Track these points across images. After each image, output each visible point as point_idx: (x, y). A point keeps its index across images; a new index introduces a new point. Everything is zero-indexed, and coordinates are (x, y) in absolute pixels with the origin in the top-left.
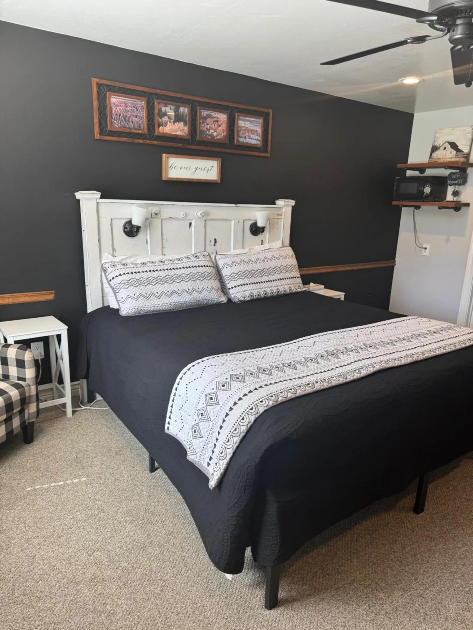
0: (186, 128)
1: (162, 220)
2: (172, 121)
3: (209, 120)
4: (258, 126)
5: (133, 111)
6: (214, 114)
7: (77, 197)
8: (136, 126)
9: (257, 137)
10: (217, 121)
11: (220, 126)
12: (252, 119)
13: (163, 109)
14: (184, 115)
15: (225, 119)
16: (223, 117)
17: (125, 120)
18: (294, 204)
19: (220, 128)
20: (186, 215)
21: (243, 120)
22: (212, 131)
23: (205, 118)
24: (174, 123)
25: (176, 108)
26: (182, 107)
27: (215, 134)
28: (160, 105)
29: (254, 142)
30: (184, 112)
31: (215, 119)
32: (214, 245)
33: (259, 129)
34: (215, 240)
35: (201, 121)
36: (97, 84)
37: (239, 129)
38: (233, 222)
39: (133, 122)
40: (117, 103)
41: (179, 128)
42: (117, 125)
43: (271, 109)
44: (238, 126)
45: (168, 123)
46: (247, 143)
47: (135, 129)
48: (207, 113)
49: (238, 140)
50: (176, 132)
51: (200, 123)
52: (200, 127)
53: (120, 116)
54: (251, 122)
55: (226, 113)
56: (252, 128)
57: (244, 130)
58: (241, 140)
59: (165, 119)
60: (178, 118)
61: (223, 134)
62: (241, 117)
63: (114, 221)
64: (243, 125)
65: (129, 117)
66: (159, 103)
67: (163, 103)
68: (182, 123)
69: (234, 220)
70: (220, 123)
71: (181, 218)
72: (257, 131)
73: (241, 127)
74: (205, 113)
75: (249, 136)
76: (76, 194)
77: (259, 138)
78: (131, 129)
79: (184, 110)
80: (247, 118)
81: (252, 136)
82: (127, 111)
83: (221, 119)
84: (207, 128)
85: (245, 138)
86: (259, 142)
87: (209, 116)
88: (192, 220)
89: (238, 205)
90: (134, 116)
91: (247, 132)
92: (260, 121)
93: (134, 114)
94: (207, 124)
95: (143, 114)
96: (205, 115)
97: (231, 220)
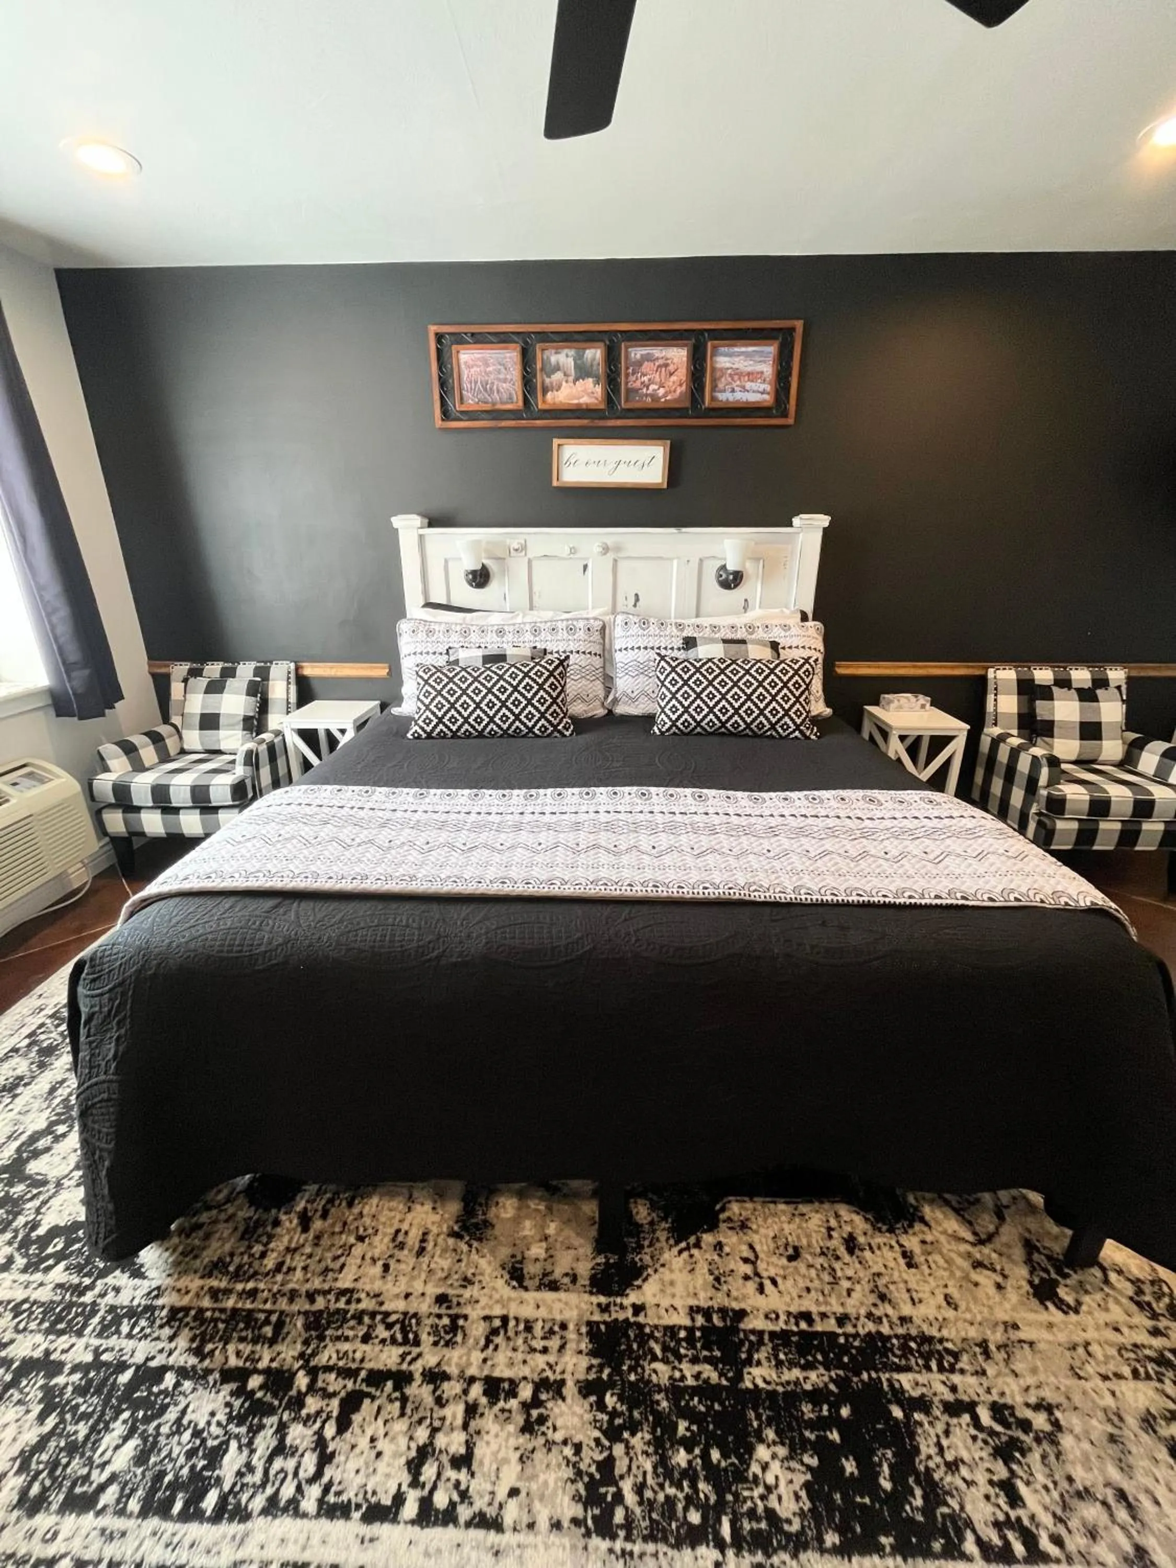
0: (599, 390)
1: (530, 562)
2: (571, 379)
3: (647, 367)
4: (764, 362)
5: (499, 372)
6: (658, 352)
7: (395, 526)
8: (505, 396)
9: (763, 387)
10: (666, 365)
11: (671, 374)
12: (751, 349)
13: (553, 359)
14: (595, 363)
15: (685, 359)
16: (678, 355)
17: (486, 390)
18: (826, 524)
19: (674, 378)
20: (573, 551)
21: (726, 355)
22: (653, 387)
23: (639, 364)
24: (576, 380)
25: (577, 353)
26: (589, 348)
27: (661, 392)
28: (547, 353)
29: (753, 398)
30: (594, 359)
31: (661, 362)
32: (635, 606)
33: (768, 369)
34: (637, 595)
35: (630, 371)
36: (437, 334)
37: (718, 374)
38: (675, 562)
39: (498, 391)
40: (471, 363)
41: (585, 391)
42: (471, 401)
43: (798, 318)
44: (713, 369)
45: (564, 384)
46: (738, 401)
47: (502, 403)
48: (644, 352)
49: (713, 399)
50: (579, 398)
51: (627, 375)
52: (627, 383)
53: (476, 383)
54: (748, 355)
55: (685, 345)
56: (749, 369)
57: (730, 375)
58: (722, 397)
59: (558, 376)
60: (582, 372)
61: (679, 391)
62: (722, 349)
63: (450, 564)
64: (728, 365)
65: (493, 383)
66: (543, 350)
67: (553, 348)
68: (591, 380)
69: (678, 558)
70: (671, 368)
71: (565, 555)
72: (762, 373)
73: (721, 369)
74: (637, 353)
75: (743, 387)
76: (393, 519)
77: (768, 387)
78: (494, 404)
79: (595, 354)
80: (736, 349)
81: (749, 385)
82: (487, 374)
83: (675, 360)
84: (642, 383)
85: (733, 391)
86: (766, 397)
87: (648, 358)
88: (587, 559)
89: (684, 530)
90: (499, 380)
91: (736, 377)
92: (771, 349)
93: (502, 376)
94: (644, 375)
95: (515, 373)
96: (638, 356)
97: (671, 559)
